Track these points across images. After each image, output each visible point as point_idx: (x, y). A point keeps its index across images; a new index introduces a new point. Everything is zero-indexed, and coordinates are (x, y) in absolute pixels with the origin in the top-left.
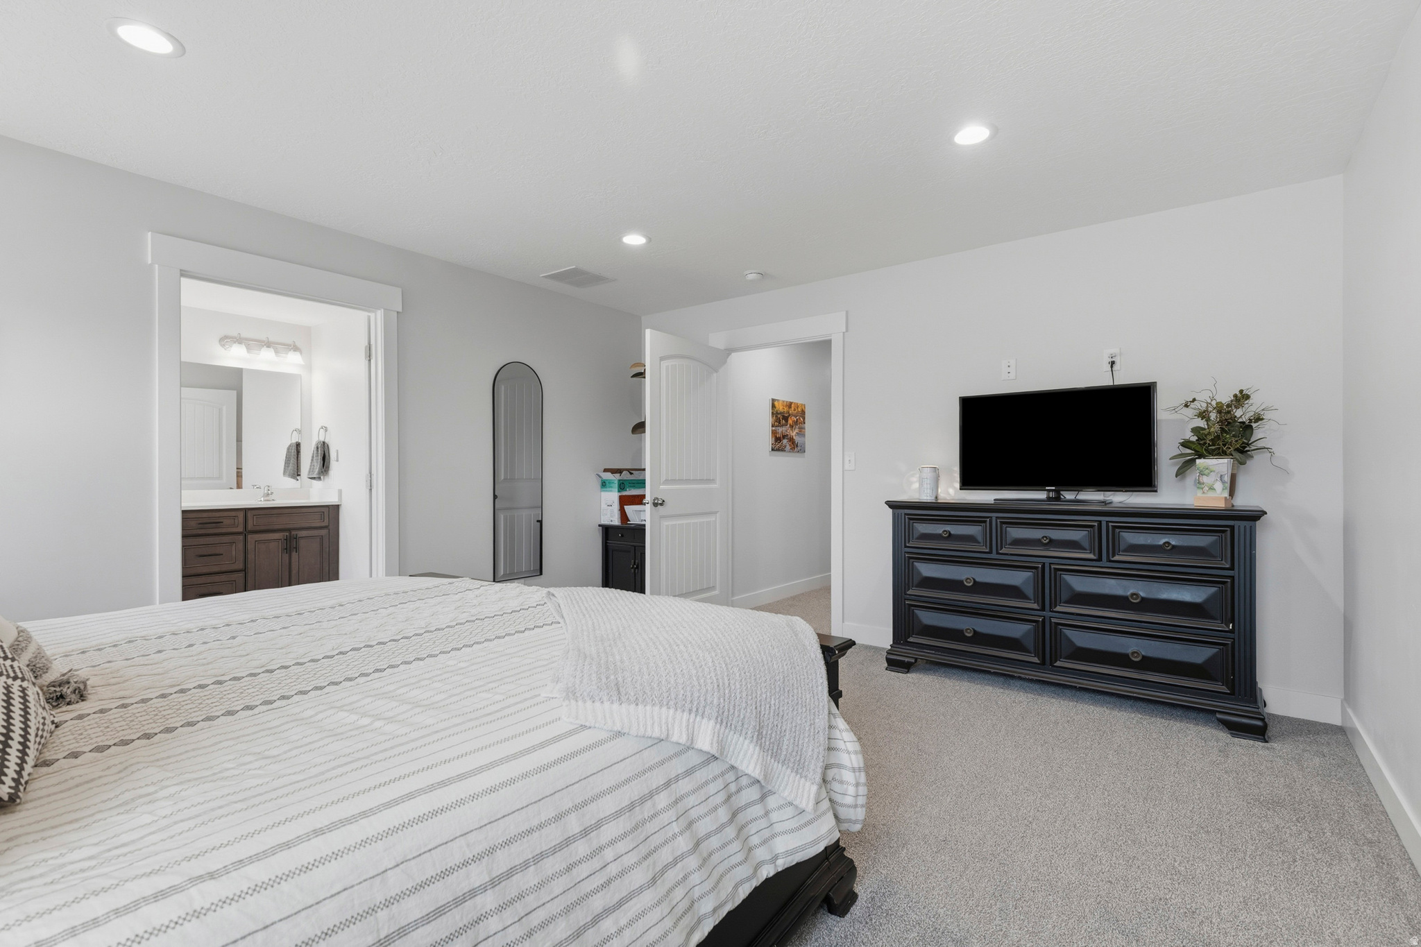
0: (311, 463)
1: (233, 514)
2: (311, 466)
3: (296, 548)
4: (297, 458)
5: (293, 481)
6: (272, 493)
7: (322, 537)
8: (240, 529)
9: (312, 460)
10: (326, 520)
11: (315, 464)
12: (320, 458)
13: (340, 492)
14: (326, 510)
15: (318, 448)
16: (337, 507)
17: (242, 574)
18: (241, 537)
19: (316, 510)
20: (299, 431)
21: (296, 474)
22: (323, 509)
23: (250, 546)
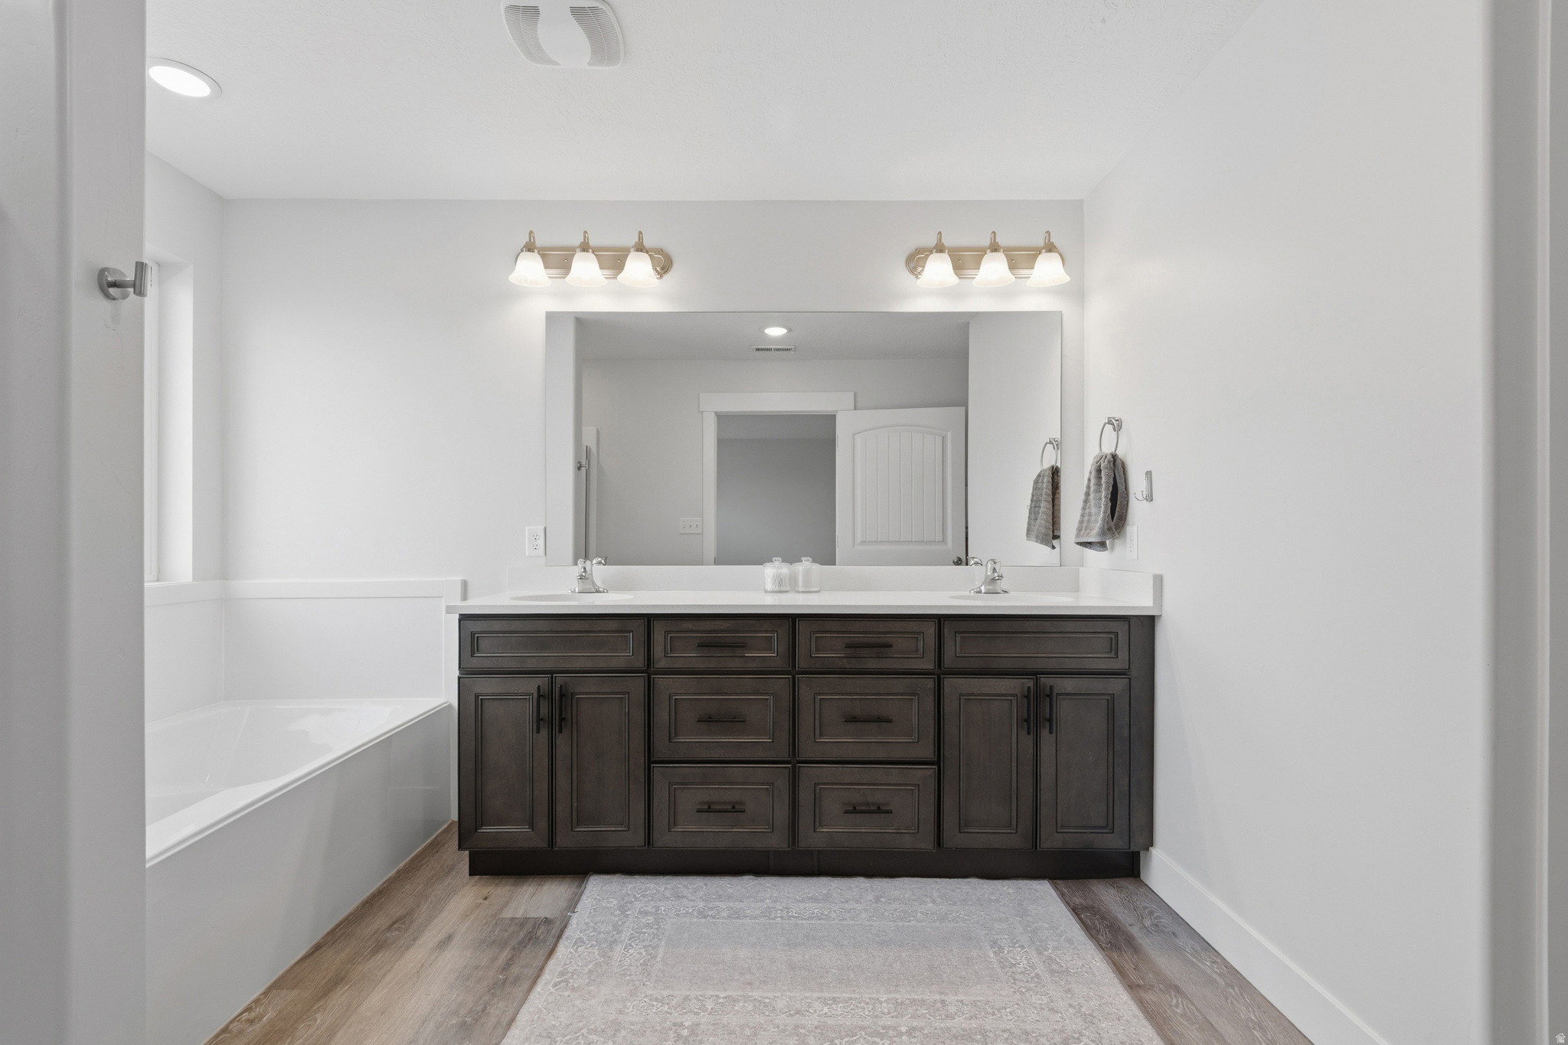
0: (1084, 509)
1: (913, 626)
2: (1083, 516)
3: (1050, 720)
4: (1053, 500)
5: (1046, 549)
6: (1001, 577)
7: (1111, 702)
8: (928, 664)
9: (1086, 501)
10: (1123, 654)
11: (1093, 510)
12: (1105, 494)
13: (1159, 581)
14: (1121, 629)
15: (1099, 471)
16: (1148, 623)
17: (930, 771)
18: (929, 683)
19: (1100, 626)
20: (1057, 444)
21: (1052, 534)
22: (1113, 626)
23: (950, 706)
